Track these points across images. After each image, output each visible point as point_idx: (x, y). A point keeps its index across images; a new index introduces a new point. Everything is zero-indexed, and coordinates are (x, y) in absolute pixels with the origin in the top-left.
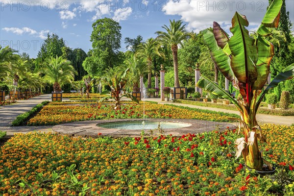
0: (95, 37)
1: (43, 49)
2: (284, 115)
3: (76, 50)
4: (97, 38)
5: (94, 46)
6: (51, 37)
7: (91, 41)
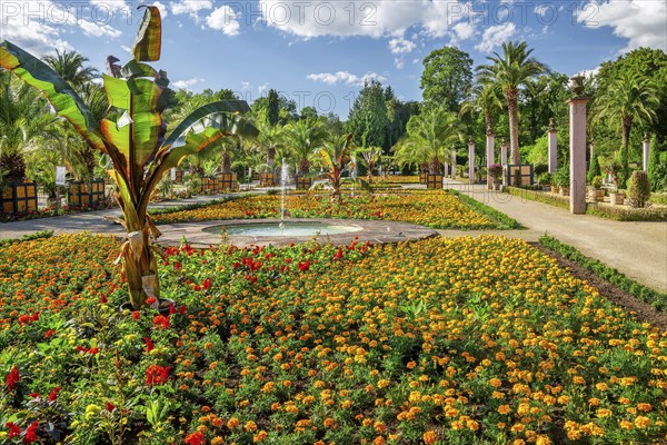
0: (428, 81)
1: (357, 106)
2: (623, 220)
3: (408, 104)
4: (431, 83)
5: (424, 95)
6: (369, 86)
7: (422, 88)
